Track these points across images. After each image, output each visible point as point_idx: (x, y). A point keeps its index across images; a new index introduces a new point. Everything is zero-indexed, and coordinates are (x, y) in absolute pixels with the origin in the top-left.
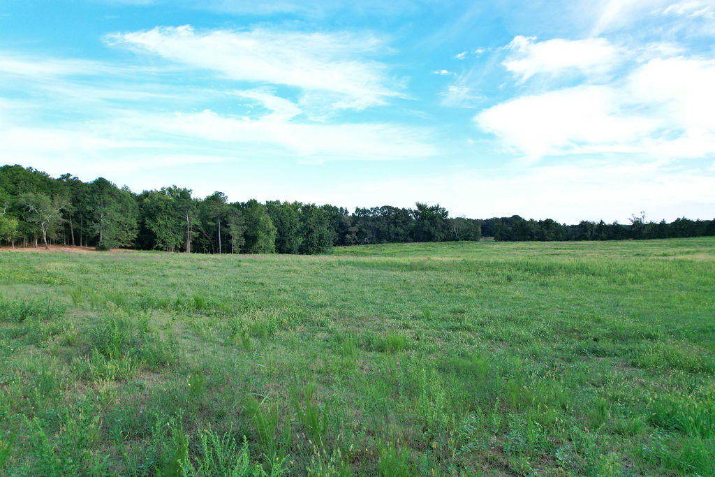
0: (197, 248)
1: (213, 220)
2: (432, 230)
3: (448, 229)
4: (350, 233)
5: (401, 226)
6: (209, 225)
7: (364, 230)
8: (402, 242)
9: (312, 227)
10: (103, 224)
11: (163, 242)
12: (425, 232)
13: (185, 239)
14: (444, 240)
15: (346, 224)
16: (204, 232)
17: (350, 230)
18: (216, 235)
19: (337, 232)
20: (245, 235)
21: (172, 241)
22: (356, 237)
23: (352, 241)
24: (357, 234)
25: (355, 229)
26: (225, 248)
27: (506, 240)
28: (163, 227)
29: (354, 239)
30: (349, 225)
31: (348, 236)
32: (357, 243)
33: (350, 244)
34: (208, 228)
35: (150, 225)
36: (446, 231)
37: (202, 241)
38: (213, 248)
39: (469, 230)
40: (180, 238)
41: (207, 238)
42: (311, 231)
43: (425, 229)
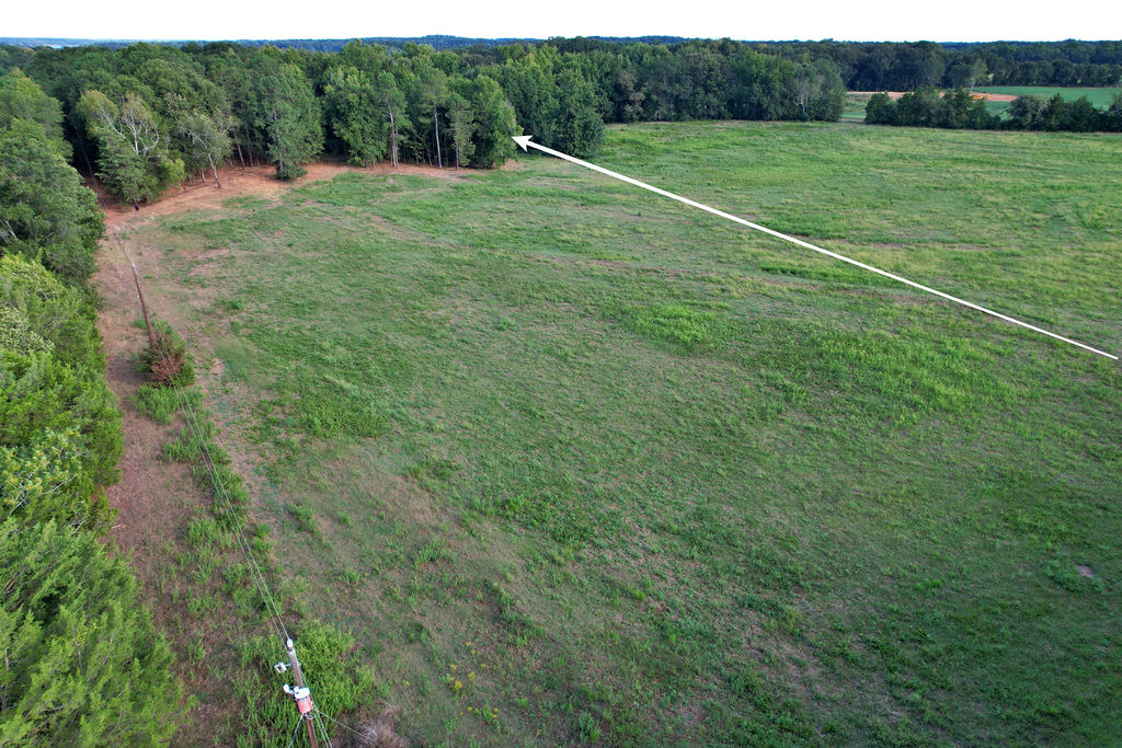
0: (407, 156)
1: (429, 115)
2: (765, 101)
3: (791, 99)
4: (631, 103)
5: (715, 92)
6: (421, 123)
7: (654, 97)
8: (713, 118)
9: (572, 111)
10: (283, 145)
11: (360, 154)
12: (752, 104)
13: (389, 145)
14: (784, 118)
15: (626, 87)
16: (414, 131)
17: (631, 98)
18: (431, 134)
19: (611, 99)
20: (475, 138)
21: (371, 150)
22: (641, 109)
23: (634, 116)
24: (643, 104)
25: (640, 96)
26: (447, 154)
27: (884, 123)
28: (358, 133)
29: (638, 113)
30: (631, 89)
31: (629, 108)
32: (642, 119)
33: (630, 120)
34: (419, 127)
35: (339, 130)
36: (787, 102)
37: (414, 146)
38: (429, 156)
39: (825, 102)
40: (383, 145)
41: (419, 141)
42: (571, 116)
43: (754, 99)
